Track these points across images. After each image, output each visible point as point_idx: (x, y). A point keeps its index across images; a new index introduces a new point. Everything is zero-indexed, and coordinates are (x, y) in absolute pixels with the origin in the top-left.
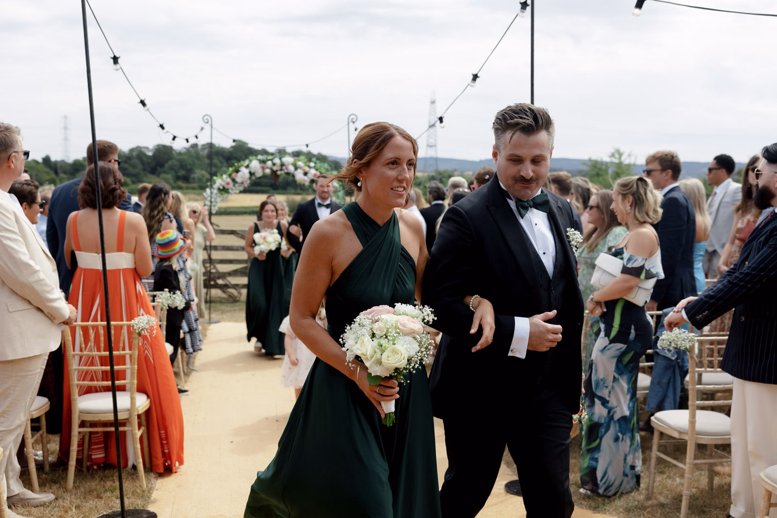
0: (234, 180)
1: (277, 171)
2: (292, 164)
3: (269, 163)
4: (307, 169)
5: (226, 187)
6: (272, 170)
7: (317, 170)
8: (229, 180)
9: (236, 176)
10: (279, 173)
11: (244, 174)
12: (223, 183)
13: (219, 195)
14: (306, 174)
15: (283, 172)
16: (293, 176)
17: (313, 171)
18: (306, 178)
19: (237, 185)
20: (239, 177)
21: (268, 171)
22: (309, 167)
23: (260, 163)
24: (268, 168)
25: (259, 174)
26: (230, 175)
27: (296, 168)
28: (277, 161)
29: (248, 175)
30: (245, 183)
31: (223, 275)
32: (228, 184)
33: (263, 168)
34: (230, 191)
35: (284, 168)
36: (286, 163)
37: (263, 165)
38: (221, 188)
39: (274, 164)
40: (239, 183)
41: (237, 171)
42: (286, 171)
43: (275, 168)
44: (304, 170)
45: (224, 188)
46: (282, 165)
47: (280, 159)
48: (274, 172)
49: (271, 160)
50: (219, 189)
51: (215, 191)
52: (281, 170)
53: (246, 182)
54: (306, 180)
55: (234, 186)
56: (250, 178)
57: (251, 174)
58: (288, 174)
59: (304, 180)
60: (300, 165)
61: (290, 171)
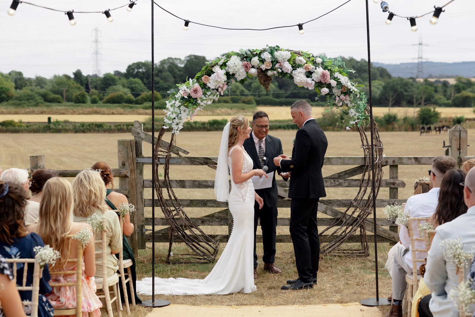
0: (204, 86)
1: (267, 70)
2: (289, 61)
3: (255, 60)
4: (311, 67)
5: (193, 95)
6: (259, 69)
7: (325, 68)
8: (197, 85)
9: (208, 80)
10: (270, 73)
11: (218, 76)
12: (188, 91)
13: (182, 108)
14: (309, 74)
15: (275, 72)
16: (292, 77)
17: (320, 70)
18: (309, 80)
19: (209, 93)
20: (212, 82)
21: (253, 71)
22: (314, 63)
23: (242, 60)
24: (253, 67)
25: (241, 75)
26: (198, 79)
27: (295, 66)
28: (267, 56)
29: (225, 78)
30: (220, 89)
31: (193, 223)
32: (196, 91)
33: (246, 67)
34: (199, 101)
35: (277, 66)
36: (280, 59)
37: (246, 62)
38: (186, 97)
39: (263, 61)
40: (213, 89)
41: (210, 73)
42: (280, 71)
43: (263, 67)
44: (306, 68)
45: (190, 97)
46: (275, 61)
47: (271, 53)
48: (262, 73)
49: (259, 55)
50: (183, 98)
51: (178, 103)
52: (273, 69)
53: (222, 88)
54: (310, 84)
55: (205, 94)
56: (228, 83)
57: (230, 76)
58: (283, 74)
59: (307, 83)
60: (301, 61)
61: (285, 71)
